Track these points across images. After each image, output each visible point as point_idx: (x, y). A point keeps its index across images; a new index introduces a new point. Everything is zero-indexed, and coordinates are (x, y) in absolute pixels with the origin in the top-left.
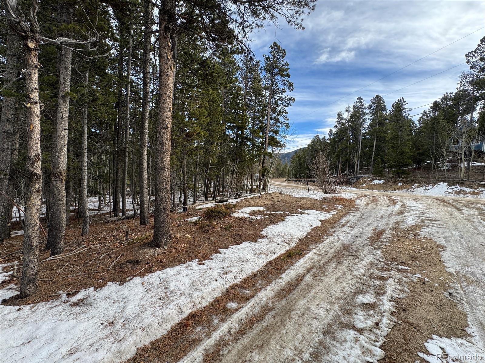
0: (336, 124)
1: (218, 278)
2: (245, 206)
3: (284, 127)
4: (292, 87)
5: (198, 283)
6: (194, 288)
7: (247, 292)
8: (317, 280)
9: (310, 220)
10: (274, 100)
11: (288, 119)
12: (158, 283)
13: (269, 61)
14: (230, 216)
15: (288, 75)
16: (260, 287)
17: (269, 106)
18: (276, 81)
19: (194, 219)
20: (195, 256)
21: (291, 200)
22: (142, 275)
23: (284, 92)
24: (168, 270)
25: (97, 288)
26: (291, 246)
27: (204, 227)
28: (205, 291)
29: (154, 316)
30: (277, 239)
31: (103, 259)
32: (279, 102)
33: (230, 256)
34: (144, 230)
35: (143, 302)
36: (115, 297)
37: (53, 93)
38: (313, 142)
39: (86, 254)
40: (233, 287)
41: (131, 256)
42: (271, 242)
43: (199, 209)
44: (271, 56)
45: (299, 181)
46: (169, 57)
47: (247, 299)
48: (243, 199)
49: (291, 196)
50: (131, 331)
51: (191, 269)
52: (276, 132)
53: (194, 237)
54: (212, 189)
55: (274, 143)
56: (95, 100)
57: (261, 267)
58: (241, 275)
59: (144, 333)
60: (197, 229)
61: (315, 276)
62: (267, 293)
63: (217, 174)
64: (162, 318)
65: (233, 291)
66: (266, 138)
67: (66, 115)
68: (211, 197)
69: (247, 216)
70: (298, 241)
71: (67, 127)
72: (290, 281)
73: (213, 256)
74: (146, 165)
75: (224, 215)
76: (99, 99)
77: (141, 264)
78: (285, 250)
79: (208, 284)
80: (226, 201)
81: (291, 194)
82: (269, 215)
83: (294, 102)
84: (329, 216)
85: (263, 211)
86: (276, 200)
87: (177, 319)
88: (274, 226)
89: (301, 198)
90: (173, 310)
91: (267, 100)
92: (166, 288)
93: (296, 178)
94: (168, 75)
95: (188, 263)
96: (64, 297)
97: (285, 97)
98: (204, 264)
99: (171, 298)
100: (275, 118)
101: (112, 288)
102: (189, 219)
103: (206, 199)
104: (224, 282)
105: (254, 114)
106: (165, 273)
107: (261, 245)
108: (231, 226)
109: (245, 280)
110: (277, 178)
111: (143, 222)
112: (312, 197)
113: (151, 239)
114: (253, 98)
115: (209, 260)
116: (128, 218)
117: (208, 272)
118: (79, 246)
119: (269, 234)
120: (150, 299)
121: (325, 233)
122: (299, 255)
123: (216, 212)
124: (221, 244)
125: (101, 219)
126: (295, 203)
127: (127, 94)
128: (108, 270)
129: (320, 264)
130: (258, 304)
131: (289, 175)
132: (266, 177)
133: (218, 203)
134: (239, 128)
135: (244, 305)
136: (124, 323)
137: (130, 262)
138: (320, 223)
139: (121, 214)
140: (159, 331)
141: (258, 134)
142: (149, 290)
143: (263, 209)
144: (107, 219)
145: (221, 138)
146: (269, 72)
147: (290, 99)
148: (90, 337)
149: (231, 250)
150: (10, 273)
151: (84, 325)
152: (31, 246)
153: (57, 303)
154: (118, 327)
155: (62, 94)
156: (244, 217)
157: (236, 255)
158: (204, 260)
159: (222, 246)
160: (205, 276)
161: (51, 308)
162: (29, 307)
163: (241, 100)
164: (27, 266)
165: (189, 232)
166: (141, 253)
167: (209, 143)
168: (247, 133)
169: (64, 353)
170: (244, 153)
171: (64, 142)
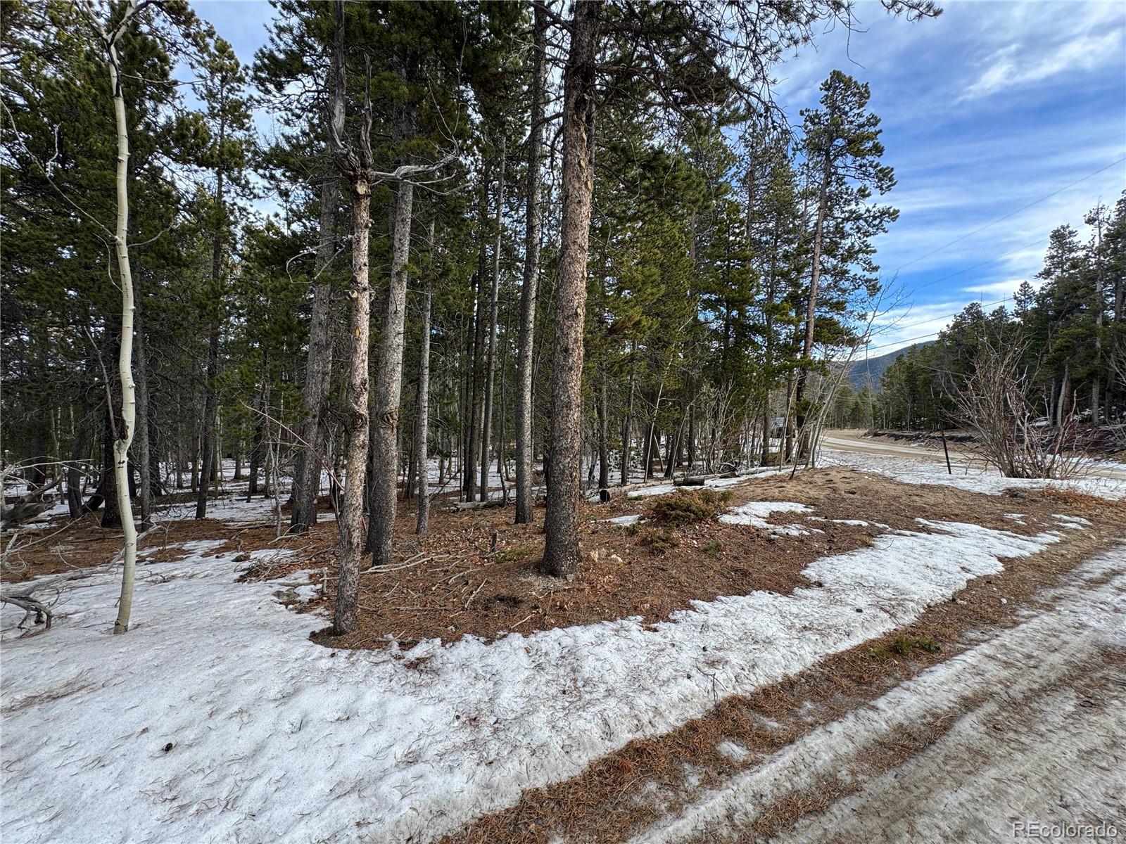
0: (1044, 266)
1: (694, 673)
2: (753, 499)
3: (863, 291)
4: (891, 179)
5: (645, 674)
6: (637, 685)
7: (772, 724)
8: (1002, 740)
9: (962, 555)
10: (833, 223)
11: (876, 269)
12: (558, 655)
13: (819, 123)
14: (716, 521)
15: (878, 150)
16: (809, 719)
17: (818, 240)
18: (840, 171)
19: (628, 521)
20: (636, 608)
21: (891, 490)
22: (526, 631)
23: (864, 196)
24: (576, 630)
25: (447, 642)
26: (901, 621)
27: (652, 541)
28: (662, 696)
29: (553, 727)
30: (852, 596)
31: (455, 585)
32: (848, 226)
33: (721, 621)
34: (524, 534)
35: (530, 690)
36: (477, 666)
37: (383, 270)
38: (956, 325)
39: (426, 571)
40: (734, 702)
41: (503, 587)
42: (835, 602)
43: (637, 499)
44: (823, 109)
45: (910, 439)
46: (583, 164)
47: (774, 744)
48: (746, 481)
49: (890, 480)
50: (509, 748)
51: (626, 637)
52: (839, 306)
53: (630, 563)
54: (662, 452)
55: (831, 333)
56: (445, 274)
57: (809, 665)
58: (752, 677)
59: (535, 760)
60: (636, 545)
61: (995, 728)
62: (833, 742)
63: (676, 416)
64: (569, 737)
65: (733, 714)
66: (807, 323)
67: (401, 308)
68: (662, 470)
69: (760, 523)
70: (922, 611)
71: (402, 330)
72: (906, 723)
73: (678, 615)
74: (528, 396)
75: (701, 517)
76: (451, 270)
77: (524, 606)
78: (882, 630)
79: (669, 680)
80: (701, 483)
81: (888, 474)
82: (823, 527)
83: (894, 220)
84: (1036, 548)
85: (805, 514)
86: (842, 487)
87: (603, 749)
88: (840, 557)
89: (923, 486)
90: (593, 724)
91: (811, 224)
92: (574, 670)
93: (901, 428)
94: (580, 202)
95: (619, 621)
96: (395, 648)
97: (868, 211)
98: (655, 630)
99: (587, 697)
100: (835, 268)
101: (470, 647)
102: (616, 520)
103: (650, 474)
104: (710, 686)
105: (774, 265)
106: (571, 634)
107: (805, 604)
108: (718, 545)
109: (766, 692)
110: (839, 427)
111: (521, 518)
112: (962, 484)
113: (538, 555)
114: (771, 225)
115: (669, 624)
116: (491, 506)
117: (667, 651)
118: (415, 553)
119: (828, 579)
120: (544, 689)
121: (1023, 596)
122: (929, 651)
123: (680, 508)
124: (696, 588)
125: (444, 504)
126: (904, 500)
127: (494, 256)
128: (463, 609)
129: (1011, 692)
130: (808, 766)
131: (875, 419)
132: (809, 426)
133: (679, 485)
134: (731, 304)
135: (768, 757)
136: (496, 725)
137: (502, 600)
138: (1000, 567)
139: (478, 496)
140: (564, 765)
141: (786, 314)
142: (539, 667)
143: (804, 510)
144: (455, 505)
145: (689, 330)
146: (820, 150)
147: (883, 213)
148: (438, 738)
149: (723, 606)
150: (319, 586)
151: (427, 712)
152: (351, 543)
153: (386, 657)
154: (486, 731)
155: (396, 269)
156: (753, 527)
157: (735, 621)
158: (657, 621)
159: (697, 592)
160: (661, 660)
161: (377, 664)
162: (345, 653)
163: (738, 235)
164: (344, 578)
165: (619, 549)
166: (522, 584)
167: (658, 343)
168: (755, 314)
169: (399, 756)
170: (747, 364)
171: (397, 356)
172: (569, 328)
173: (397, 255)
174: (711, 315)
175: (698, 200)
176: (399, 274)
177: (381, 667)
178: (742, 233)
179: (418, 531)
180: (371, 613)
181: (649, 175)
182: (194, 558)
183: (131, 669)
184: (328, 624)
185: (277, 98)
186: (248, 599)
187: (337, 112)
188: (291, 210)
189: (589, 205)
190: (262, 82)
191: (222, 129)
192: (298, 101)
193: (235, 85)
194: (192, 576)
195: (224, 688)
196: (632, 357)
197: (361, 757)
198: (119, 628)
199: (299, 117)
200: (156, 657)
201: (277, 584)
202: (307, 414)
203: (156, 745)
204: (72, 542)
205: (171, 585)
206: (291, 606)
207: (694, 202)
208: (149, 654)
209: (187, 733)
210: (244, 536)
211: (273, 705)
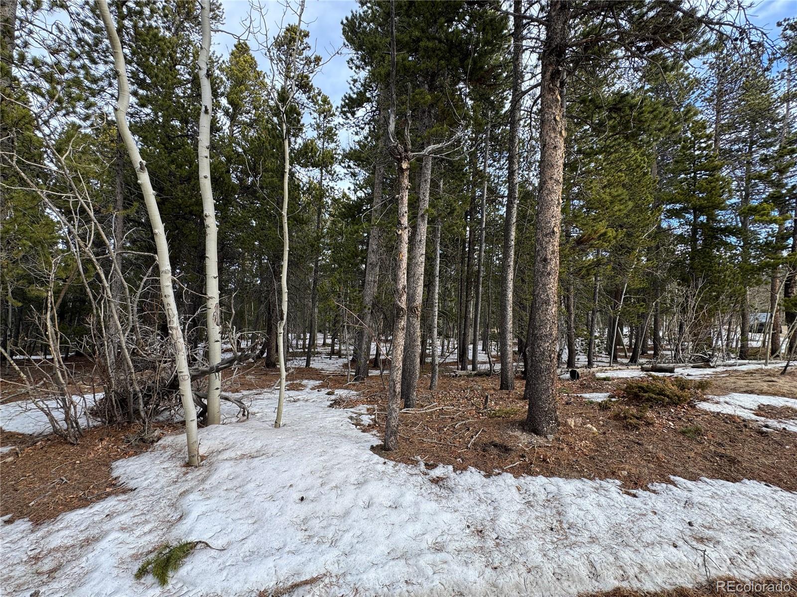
1: (680, 543)
2: (735, 390)
5: (628, 532)
6: (620, 540)
12: (544, 498)
14: (694, 407)
19: (599, 397)
20: (613, 473)
22: (517, 472)
24: (560, 481)
25: (457, 469)
27: (625, 418)
29: (545, 555)
31: (460, 429)
33: (708, 501)
34: (508, 398)
36: (480, 492)
39: (439, 417)
41: (495, 437)
43: (605, 379)
46: (558, 118)
48: (723, 372)
50: (509, 561)
51: (605, 496)
53: (604, 433)
54: (626, 341)
58: (751, 564)
59: (531, 577)
60: (609, 418)
63: (642, 310)
64: (559, 567)
67: (424, 238)
68: (626, 357)
69: (747, 415)
71: (424, 252)
73: (658, 487)
74: (510, 295)
75: (676, 401)
77: (513, 454)
79: (653, 544)
80: (671, 370)
87: (590, 586)
90: (580, 563)
92: (559, 513)
94: (555, 147)
95: (598, 481)
96: (423, 467)
98: (635, 496)
101: (473, 477)
102: (587, 395)
103: (615, 360)
104: (700, 561)
105: (748, 170)
106: (554, 483)
108: (698, 430)
111: (505, 386)
113: (522, 416)
114: (744, 133)
115: (648, 493)
116: (481, 374)
117: (649, 517)
120: (535, 522)
123: (653, 392)
124: (676, 466)
125: (446, 370)
127: (482, 195)
128: (467, 448)
133: (648, 371)
136: (498, 541)
137: (495, 446)
139: (470, 367)
141: (767, 214)
142: (529, 504)
144: (455, 372)
145: (653, 237)
148: (455, 538)
149: (709, 487)
150: (373, 417)
151: (447, 517)
152: (395, 391)
153: (417, 472)
154: (490, 544)
155: (421, 212)
156: (739, 417)
157: (725, 505)
158: (636, 488)
159: (677, 469)
160: (643, 523)
161: (412, 475)
162: (392, 463)
163: (705, 149)
164: (391, 414)
165: (594, 420)
166: (510, 436)
167: (621, 249)
168: (726, 217)
169: (430, 542)
170: (719, 264)
171: (421, 270)
172: (547, 243)
173: (421, 203)
174: (675, 222)
175: (665, 127)
176: (423, 216)
177: (414, 477)
178: (709, 146)
179: (431, 388)
180: (406, 440)
181: (614, 115)
182: (307, 390)
183: (284, 449)
184: (380, 442)
185: (352, 121)
186: (335, 419)
187: (391, 122)
188: (357, 184)
189: (563, 148)
190: (344, 113)
191: (323, 145)
192: (363, 120)
193: (330, 118)
194: (307, 401)
195: (328, 470)
196: (598, 263)
197: (405, 536)
198: (277, 425)
199: (363, 129)
200: (294, 444)
201: (350, 412)
202: (365, 307)
203: (297, 496)
204: (253, 374)
205: (298, 404)
206: (358, 427)
207: (660, 130)
208: (291, 442)
209: (311, 493)
210: (331, 380)
211: (353, 487)
